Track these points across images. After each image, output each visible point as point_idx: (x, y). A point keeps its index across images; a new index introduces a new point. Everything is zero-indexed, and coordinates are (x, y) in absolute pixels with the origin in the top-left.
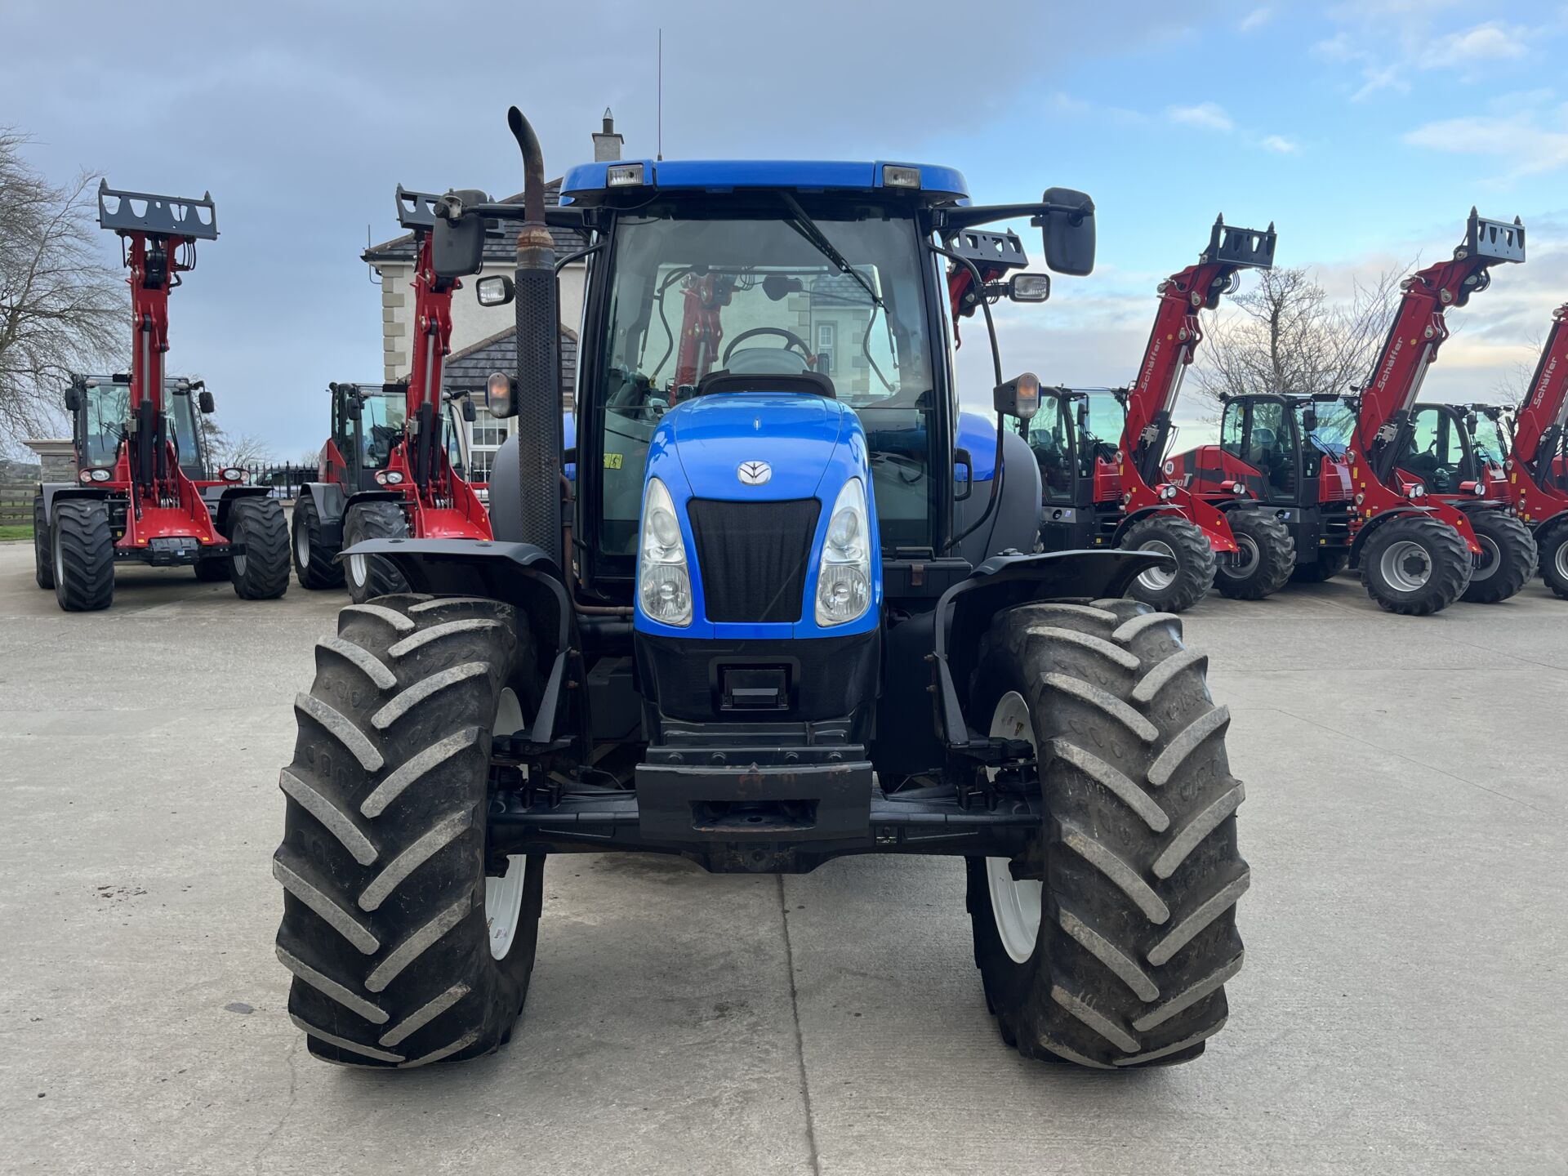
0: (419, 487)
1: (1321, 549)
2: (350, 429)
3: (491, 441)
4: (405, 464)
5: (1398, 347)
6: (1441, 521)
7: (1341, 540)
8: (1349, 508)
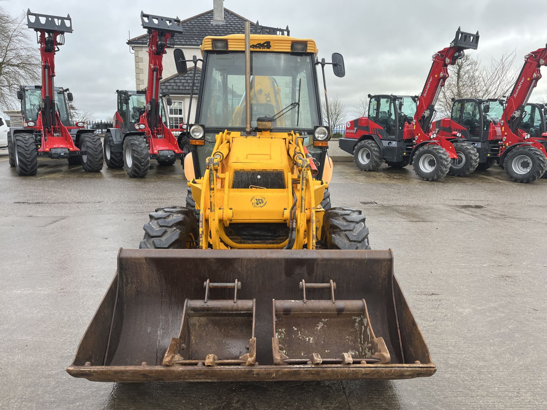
0: (151, 130)
1: (488, 158)
2: (124, 108)
3: (176, 113)
4: (146, 121)
5: (522, 81)
6: (536, 148)
7: (496, 155)
8: (499, 142)
